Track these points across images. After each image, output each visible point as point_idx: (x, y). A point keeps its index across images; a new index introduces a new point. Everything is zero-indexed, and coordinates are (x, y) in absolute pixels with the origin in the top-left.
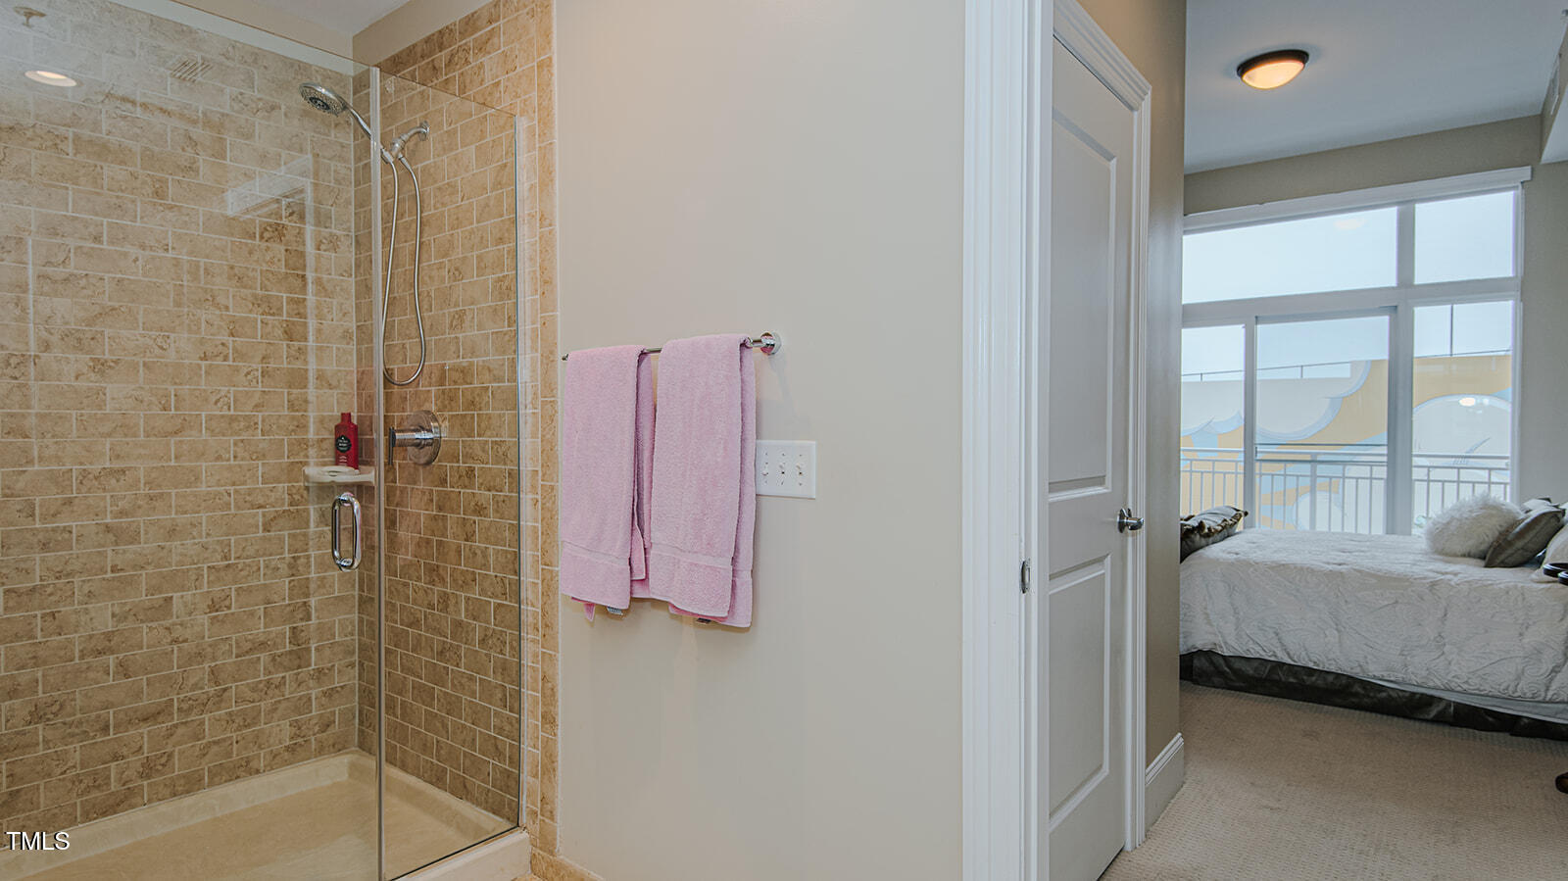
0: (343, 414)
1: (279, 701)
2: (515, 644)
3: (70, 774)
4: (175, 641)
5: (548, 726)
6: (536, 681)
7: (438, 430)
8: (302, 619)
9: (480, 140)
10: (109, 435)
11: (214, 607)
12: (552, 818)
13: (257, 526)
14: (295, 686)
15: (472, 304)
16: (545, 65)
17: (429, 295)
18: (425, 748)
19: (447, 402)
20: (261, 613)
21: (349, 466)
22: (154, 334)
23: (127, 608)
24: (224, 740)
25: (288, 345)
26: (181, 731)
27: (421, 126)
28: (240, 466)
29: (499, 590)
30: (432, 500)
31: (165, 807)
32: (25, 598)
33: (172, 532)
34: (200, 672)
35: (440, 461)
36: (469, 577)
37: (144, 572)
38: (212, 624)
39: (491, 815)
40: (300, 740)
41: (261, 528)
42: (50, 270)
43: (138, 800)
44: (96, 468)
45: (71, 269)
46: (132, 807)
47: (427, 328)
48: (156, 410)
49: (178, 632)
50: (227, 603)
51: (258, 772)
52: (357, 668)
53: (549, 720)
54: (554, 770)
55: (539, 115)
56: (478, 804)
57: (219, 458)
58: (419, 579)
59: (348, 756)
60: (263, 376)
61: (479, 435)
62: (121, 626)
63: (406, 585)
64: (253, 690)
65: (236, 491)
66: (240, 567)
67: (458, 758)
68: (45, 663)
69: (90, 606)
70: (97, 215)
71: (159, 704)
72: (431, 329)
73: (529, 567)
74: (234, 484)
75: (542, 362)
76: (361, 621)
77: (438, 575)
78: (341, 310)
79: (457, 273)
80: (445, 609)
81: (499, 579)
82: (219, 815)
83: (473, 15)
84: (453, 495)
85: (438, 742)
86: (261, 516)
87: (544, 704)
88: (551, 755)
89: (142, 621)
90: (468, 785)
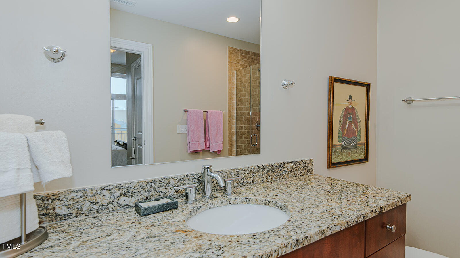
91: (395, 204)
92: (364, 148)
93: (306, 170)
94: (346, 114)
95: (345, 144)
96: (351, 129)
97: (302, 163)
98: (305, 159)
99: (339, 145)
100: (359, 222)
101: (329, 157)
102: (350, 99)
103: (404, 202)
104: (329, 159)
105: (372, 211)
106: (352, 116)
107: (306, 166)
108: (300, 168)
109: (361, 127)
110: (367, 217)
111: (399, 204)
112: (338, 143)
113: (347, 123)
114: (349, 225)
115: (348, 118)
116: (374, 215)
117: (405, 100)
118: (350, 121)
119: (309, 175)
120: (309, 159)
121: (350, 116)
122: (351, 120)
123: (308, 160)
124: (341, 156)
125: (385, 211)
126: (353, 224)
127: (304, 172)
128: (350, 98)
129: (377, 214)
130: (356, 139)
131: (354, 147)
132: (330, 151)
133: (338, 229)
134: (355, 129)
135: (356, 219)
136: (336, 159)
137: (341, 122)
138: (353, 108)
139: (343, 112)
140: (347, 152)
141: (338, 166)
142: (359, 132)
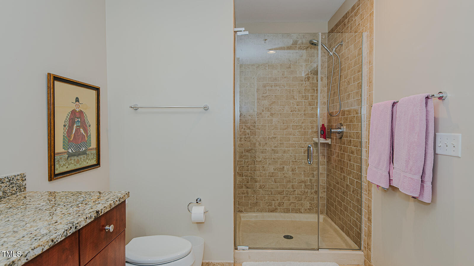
0: (322, 124)
1: (307, 197)
2: (361, 194)
3: (266, 201)
4: (285, 177)
5: (369, 222)
6: (366, 207)
7: (343, 129)
8: (312, 177)
9: (355, 42)
10: (273, 130)
11: (293, 170)
12: (370, 251)
13: (302, 152)
14: (311, 194)
15: (352, 91)
16: (371, 14)
17: (342, 90)
18: (340, 219)
19: (345, 121)
20: (303, 174)
21: (323, 138)
22: (282, 107)
23: (276, 168)
24: (295, 203)
25: (310, 107)
26: (286, 198)
27: (341, 43)
28: (299, 137)
29: (357, 177)
30: (342, 149)
31: (282, 214)
32: (259, 163)
33: (284, 152)
34: (289, 185)
35: (344, 138)
36: (350, 172)
37: (279, 160)
38: (292, 174)
39: (355, 244)
40: (311, 208)
41: (303, 153)
42: (264, 95)
43: (277, 211)
44: (271, 137)
45: (267, 94)
46: (276, 212)
47: (341, 99)
48: (282, 124)
49: (286, 175)
50: (295, 170)
51: (302, 213)
52: (326, 193)
53: (369, 220)
54: (371, 236)
55: (370, 30)
56: (352, 240)
57: (294, 135)
58: (339, 171)
59: (323, 216)
60: (304, 115)
61: (353, 130)
62: (275, 172)
63: (336, 172)
64: (301, 192)
65: (298, 143)
66: (298, 161)
67: (347, 224)
68: (262, 177)
69: (269, 166)
70: (272, 82)
71: (282, 190)
72: (342, 100)
73: (364, 171)
74: (297, 141)
75: (369, 107)
76: (327, 180)
77: (343, 170)
78: (323, 96)
79: (349, 83)
80: (344, 180)
81: (357, 174)
82: (293, 220)
83: (354, 6)
84: (346, 148)
85: (343, 218)
86: (303, 150)
87: (368, 215)
88: (370, 231)
89: (279, 171)
90: (349, 233)
91: (113, 204)
92: (95, 154)
93: (15, 188)
94: (73, 117)
95: (72, 151)
96: (79, 134)
97: (7, 180)
98: (11, 174)
99: (65, 153)
100: (69, 234)
101: (51, 167)
102: (77, 102)
103: (122, 200)
104: (51, 170)
105: (86, 218)
106: (80, 120)
107: (14, 183)
108: (3, 188)
109: (91, 132)
110: (80, 226)
111: (117, 203)
112: (63, 150)
113: (73, 127)
114: (55, 242)
115: (75, 122)
116: (89, 221)
117: (132, 107)
118: (77, 125)
119: (18, 194)
120: (19, 173)
121: (78, 120)
122: (79, 124)
123: (16, 175)
124: (67, 165)
125: (102, 214)
126: (62, 239)
127: (11, 191)
128: (77, 100)
129: (92, 220)
130: (86, 145)
131: (84, 153)
132: (51, 160)
133: (38, 252)
134: (84, 134)
135: (66, 232)
136: (61, 168)
137: (66, 126)
138: (81, 112)
139: (68, 115)
140: (75, 160)
141: (63, 176)
142: (89, 137)
